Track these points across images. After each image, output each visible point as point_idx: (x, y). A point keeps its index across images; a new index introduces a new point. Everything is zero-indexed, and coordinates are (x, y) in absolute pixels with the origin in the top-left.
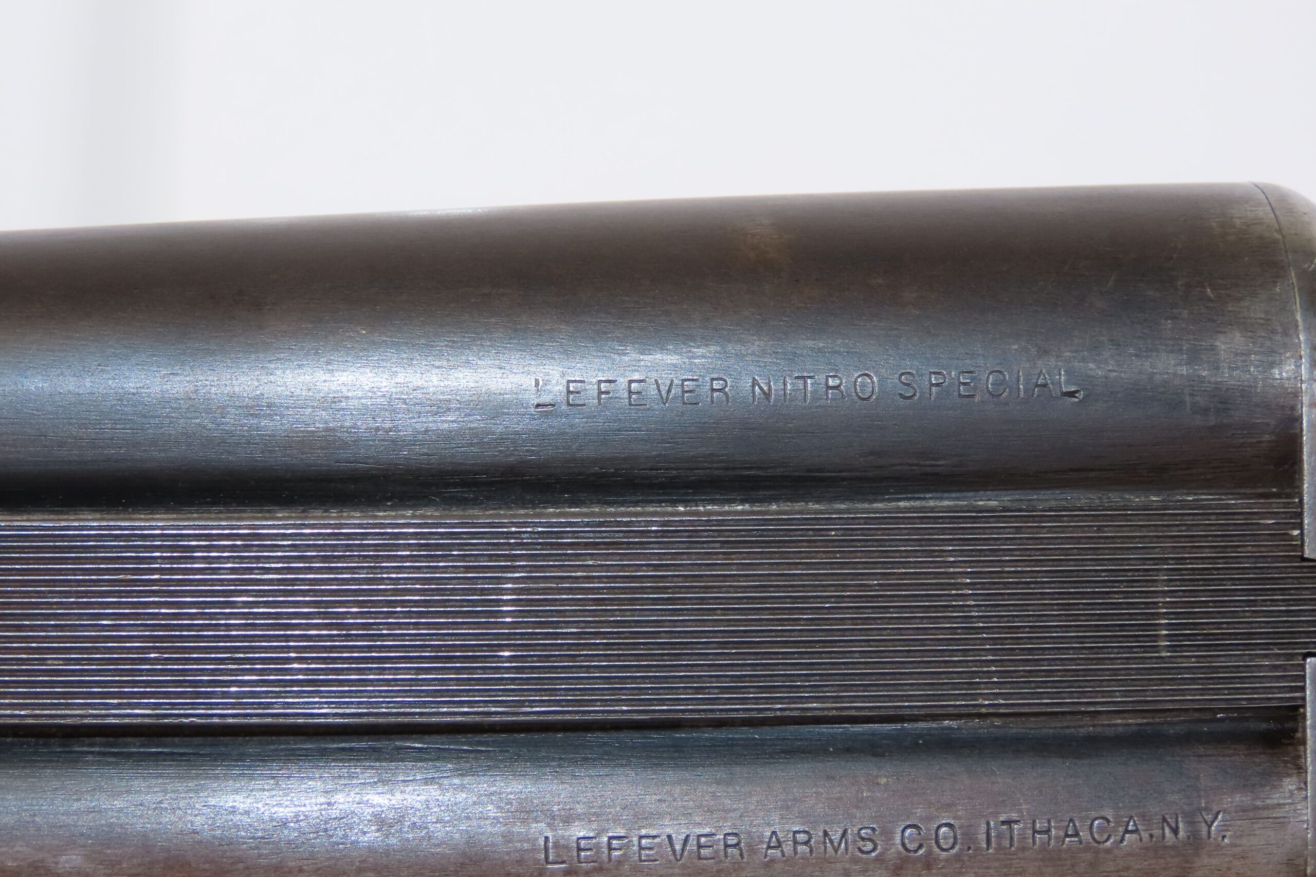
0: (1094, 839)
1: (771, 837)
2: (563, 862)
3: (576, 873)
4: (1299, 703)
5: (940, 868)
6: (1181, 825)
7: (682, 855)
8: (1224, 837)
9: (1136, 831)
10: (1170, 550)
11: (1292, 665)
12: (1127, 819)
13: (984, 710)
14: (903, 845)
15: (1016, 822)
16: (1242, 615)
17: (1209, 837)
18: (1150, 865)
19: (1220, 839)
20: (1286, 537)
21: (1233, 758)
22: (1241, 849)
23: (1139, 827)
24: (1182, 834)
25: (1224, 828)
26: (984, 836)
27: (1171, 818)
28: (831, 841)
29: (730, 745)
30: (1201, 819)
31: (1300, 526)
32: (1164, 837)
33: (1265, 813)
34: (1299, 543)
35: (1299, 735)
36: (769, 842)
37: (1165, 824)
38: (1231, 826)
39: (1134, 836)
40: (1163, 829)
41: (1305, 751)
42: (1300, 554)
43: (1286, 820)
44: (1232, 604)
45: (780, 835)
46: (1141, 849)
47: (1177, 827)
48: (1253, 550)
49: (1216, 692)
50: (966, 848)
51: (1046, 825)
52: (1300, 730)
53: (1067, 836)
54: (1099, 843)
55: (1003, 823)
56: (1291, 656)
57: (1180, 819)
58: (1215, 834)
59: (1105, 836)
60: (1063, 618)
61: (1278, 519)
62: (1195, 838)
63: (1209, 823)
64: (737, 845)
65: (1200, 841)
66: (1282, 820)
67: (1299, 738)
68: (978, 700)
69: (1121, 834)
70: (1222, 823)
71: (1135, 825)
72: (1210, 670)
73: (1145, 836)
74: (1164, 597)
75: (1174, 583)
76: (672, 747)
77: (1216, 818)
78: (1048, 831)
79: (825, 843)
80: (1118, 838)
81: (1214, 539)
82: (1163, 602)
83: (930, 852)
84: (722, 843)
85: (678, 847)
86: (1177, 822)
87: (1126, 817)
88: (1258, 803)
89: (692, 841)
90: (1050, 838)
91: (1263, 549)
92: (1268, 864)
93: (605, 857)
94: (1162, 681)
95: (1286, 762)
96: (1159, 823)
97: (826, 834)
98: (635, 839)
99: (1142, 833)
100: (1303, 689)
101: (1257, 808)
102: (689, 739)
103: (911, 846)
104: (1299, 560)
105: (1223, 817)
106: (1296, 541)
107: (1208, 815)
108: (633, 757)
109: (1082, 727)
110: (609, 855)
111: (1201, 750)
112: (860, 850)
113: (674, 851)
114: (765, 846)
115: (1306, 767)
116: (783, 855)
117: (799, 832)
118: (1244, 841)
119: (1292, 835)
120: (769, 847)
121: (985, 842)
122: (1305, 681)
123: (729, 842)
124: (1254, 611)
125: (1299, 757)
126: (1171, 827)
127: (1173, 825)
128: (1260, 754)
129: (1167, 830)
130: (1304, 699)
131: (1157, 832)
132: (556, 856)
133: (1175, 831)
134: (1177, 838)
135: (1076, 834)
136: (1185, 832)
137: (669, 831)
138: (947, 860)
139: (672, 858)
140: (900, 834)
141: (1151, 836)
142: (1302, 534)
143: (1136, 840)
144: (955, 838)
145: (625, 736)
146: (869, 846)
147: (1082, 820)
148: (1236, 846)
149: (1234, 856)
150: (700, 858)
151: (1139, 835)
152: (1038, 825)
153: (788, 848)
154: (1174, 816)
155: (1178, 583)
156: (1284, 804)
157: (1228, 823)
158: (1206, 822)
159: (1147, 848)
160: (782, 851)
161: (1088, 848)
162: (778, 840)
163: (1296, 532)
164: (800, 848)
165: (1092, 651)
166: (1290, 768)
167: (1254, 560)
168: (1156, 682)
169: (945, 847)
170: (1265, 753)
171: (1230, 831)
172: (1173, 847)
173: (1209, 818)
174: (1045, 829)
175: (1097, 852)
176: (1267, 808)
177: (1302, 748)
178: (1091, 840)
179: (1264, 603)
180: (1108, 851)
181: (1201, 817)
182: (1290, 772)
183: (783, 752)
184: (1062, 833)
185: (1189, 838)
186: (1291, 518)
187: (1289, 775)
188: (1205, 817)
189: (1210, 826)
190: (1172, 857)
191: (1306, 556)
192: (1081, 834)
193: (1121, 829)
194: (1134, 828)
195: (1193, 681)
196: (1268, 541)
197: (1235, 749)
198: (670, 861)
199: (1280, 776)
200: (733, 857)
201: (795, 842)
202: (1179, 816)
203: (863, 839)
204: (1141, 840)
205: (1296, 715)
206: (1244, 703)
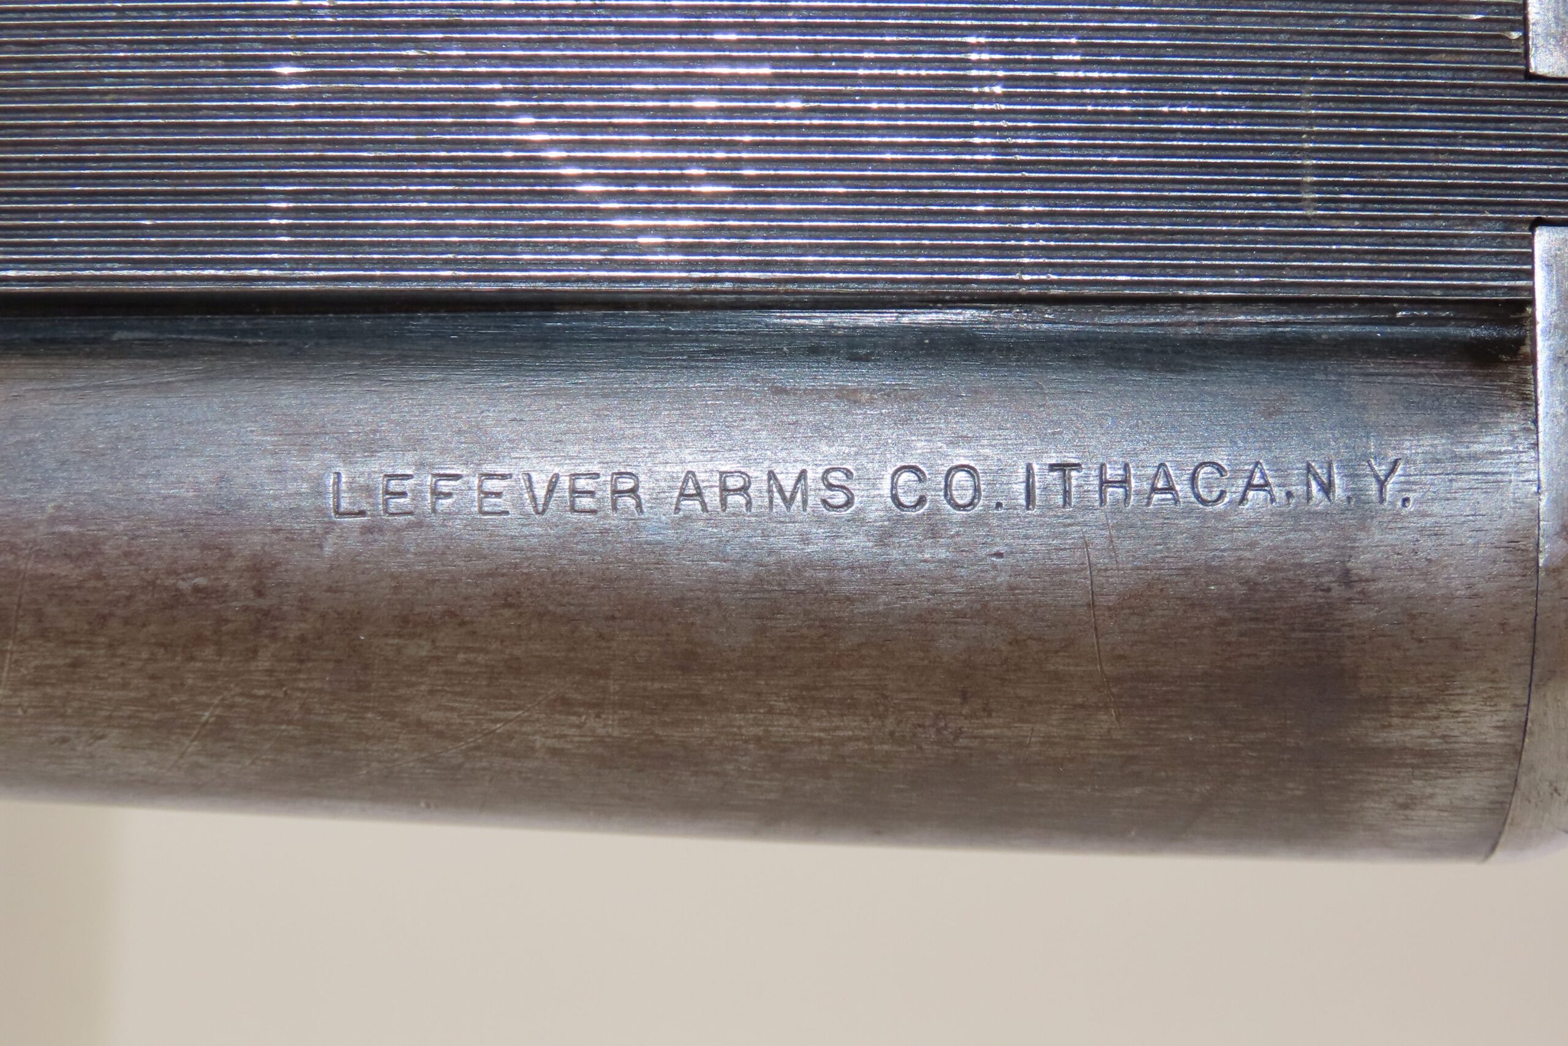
0: (1198, 496)
1: (686, 481)
2: (362, 513)
3: (381, 530)
4: (1524, 297)
5: (952, 537)
6: (1337, 480)
7: (546, 504)
8: (1406, 500)
9: (1264, 486)
10: (1319, 54)
11: (1513, 237)
12: (1251, 467)
13: (1023, 290)
14: (895, 498)
15: (1077, 466)
16: (1432, 156)
17: (1382, 500)
18: (1287, 541)
19: (1399, 503)
20: (1501, 42)
21: (1421, 381)
22: (1433, 520)
23: (1271, 480)
24: (1339, 492)
25: (1408, 485)
26: (1022, 487)
27: (1321, 467)
28: (781, 490)
29: (627, 339)
30: (1368, 471)
31: (1524, 25)
32: (1309, 497)
33: (1471, 466)
34: (1521, 51)
35: (1526, 349)
36: (682, 489)
37: (1311, 478)
38: (1415, 483)
39: (1262, 494)
40: (1308, 485)
41: (1535, 373)
42: (1522, 67)
43: (1506, 478)
44: (1416, 140)
45: (701, 477)
46: (1272, 515)
47: (1331, 483)
48: (1449, 58)
49: (1394, 274)
50: (993, 504)
51: (1121, 472)
52: (1528, 342)
53: (1154, 489)
54: (1204, 502)
55: (1053, 467)
56: (1509, 224)
57: (1335, 470)
58: (1391, 495)
59: (1215, 494)
60: (1151, 152)
61: (1488, 14)
62: (1359, 500)
63: (1382, 478)
64: (633, 491)
65: (1367, 506)
66: (1499, 477)
67: (1526, 355)
68: (1014, 274)
69: (1241, 489)
70: (1402, 479)
71: (1263, 476)
72: (1383, 240)
73: (1279, 493)
74: (1311, 125)
75: (1326, 105)
76: (538, 341)
77: (1392, 471)
78: (1124, 482)
79: (770, 491)
80: (1237, 497)
81: (1388, 40)
82: (1309, 133)
83: (935, 511)
84: (609, 487)
85: (541, 492)
86: (1330, 476)
87: (1249, 464)
88: (1461, 450)
89: (565, 483)
90: (1127, 496)
91: (1464, 58)
92: (1476, 546)
93: (428, 508)
94: (1308, 254)
95: (1503, 388)
96: (1302, 474)
97: (772, 475)
98: (475, 482)
99: (1276, 490)
100: (1530, 274)
101: (1455, 457)
102: (565, 329)
103: (907, 500)
104: (1522, 77)
105: (1404, 469)
106: (1518, 47)
107: (1380, 464)
108: (475, 354)
109: (1184, 324)
110: (434, 504)
111: (1371, 368)
112: (824, 502)
113: (534, 498)
114: (676, 494)
115: (1536, 397)
116: (705, 508)
117: (731, 473)
118: (1436, 508)
119: (1515, 502)
120: (683, 495)
121: (1023, 496)
122: (1532, 263)
123: (620, 487)
124: (1451, 152)
125: (1526, 382)
126: (1320, 484)
127: (1325, 479)
128: (1464, 374)
129: (1314, 487)
130: (1531, 290)
131: (1299, 490)
132: (350, 504)
133: (1327, 488)
134: (1329, 500)
135: (1170, 489)
136: (1345, 490)
137: (525, 466)
138: (963, 523)
139: (530, 509)
140: (889, 481)
141: (1289, 495)
142: (1526, 37)
143: (1266, 499)
144: (977, 489)
145: (468, 322)
146: (840, 498)
147: (1179, 466)
148: (1425, 515)
149: (1421, 530)
150: (573, 510)
151: (1270, 492)
152: (1109, 472)
153: (712, 497)
154: (1326, 465)
155: (1331, 104)
156: (1500, 453)
157: (1412, 479)
158: (1377, 477)
159: (1281, 514)
160: (704, 504)
161: (1189, 512)
162: (697, 487)
163: (1515, 35)
164: (732, 499)
165: (1196, 204)
166: (1512, 399)
167: (1449, 74)
168: (1298, 255)
169: (960, 502)
170: (1472, 375)
171: (1415, 491)
172: (1324, 514)
173: (1382, 470)
174: (1119, 478)
175: (1204, 517)
176: (1475, 457)
177: (1530, 367)
178: (1193, 499)
179: (1467, 141)
180: (1220, 516)
181: (1368, 469)
182: (1511, 403)
183: (711, 352)
184: (1146, 486)
185: (1349, 499)
186: (1508, 13)
187: (1510, 409)
188: (1376, 468)
189: (1382, 484)
190: (1325, 530)
191: (1532, 71)
192: (1178, 488)
193: (1242, 483)
194: (1262, 482)
195: (1359, 255)
196: (1471, 46)
197: (1425, 366)
198: (529, 515)
199: (1495, 409)
200: (626, 510)
201: (724, 490)
202: (1335, 465)
203: (830, 486)
204: (1273, 500)
205: (1521, 319)
206: (1438, 292)
